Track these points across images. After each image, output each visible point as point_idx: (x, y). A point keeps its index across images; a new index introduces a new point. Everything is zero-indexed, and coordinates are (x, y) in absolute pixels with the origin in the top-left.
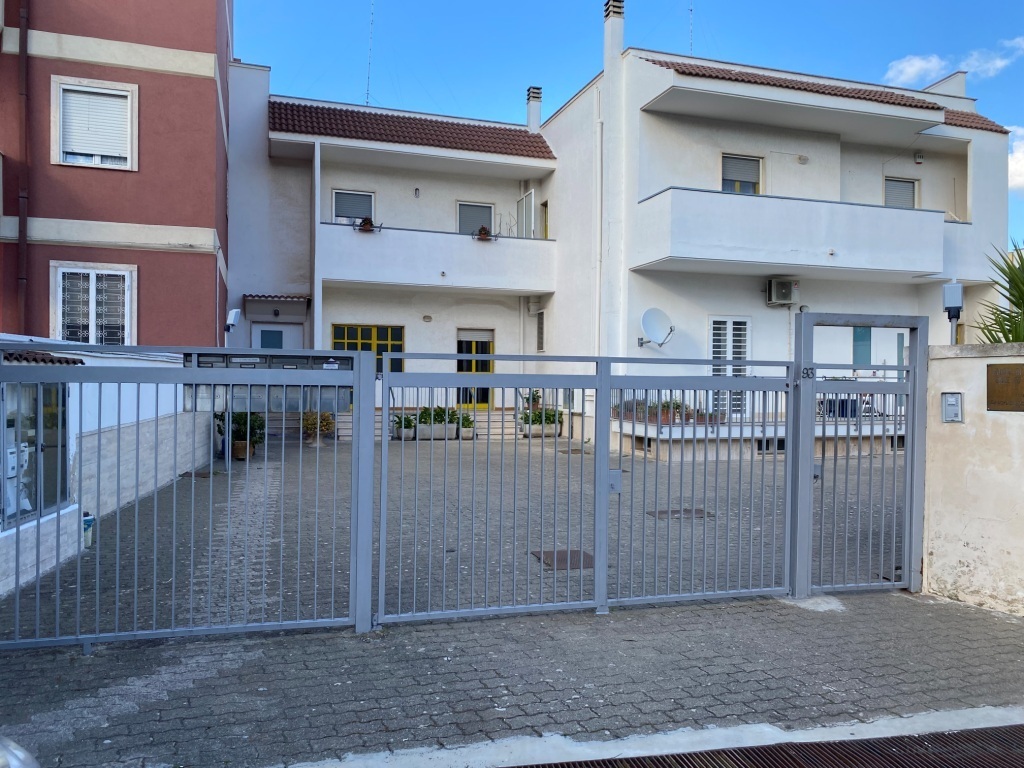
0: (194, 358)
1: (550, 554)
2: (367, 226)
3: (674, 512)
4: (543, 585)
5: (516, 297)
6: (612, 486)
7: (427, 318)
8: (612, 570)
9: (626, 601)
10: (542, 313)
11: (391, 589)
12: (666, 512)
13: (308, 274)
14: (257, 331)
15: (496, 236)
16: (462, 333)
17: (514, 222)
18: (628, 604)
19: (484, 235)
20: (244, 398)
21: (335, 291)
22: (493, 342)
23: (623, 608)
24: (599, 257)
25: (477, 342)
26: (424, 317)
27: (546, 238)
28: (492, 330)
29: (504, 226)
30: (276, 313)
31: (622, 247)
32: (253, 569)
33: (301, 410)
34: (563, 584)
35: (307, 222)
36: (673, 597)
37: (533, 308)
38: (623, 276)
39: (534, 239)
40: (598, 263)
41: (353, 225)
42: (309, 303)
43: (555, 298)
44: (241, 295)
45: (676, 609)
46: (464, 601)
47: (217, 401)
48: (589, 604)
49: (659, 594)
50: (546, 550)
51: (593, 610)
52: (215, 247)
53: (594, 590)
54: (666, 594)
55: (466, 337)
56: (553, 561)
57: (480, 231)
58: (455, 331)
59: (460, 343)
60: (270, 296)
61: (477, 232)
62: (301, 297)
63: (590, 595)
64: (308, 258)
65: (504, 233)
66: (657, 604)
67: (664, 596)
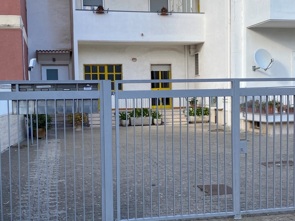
0: (17, 86)
1: (208, 187)
2: (101, 10)
3: (277, 163)
4: (204, 203)
5: (183, 45)
6: (242, 150)
7: (134, 59)
8: (242, 195)
9: (251, 211)
10: (198, 54)
11: (123, 206)
12: (272, 163)
13: (70, 38)
14: (44, 69)
15: (171, 12)
16: (153, 67)
17: (181, 4)
18: (252, 213)
19: (164, 12)
20: (44, 107)
21: (85, 47)
22: (170, 71)
23: (249, 216)
24: (229, 21)
25: (161, 72)
26: (133, 59)
27: (198, 12)
28: (170, 65)
29: (175, 7)
30: (54, 60)
31: (243, 15)
32: (50, 196)
33: (73, 112)
34: (215, 203)
35: (68, 10)
36: (277, 209)
37: (192, 51)
38: (243, 31)
39: (192, 13)
40: (229, 25)
41: (93, 10)
42: (71, 53)
43: (205, 46)
44: (35, 51)
45: (279, 216)
46: (162, 212)
47: (29, 108)
48: (231, 213)
49: (269, 208)
50: (206, 184)
51: (233, 217)
52: (21, 26)
53: (233, 206)
54: (273, 208)
55: (155, 69)
56: (210, 190)
57: (162, 10)
58: (149, 66)
59: (152, 73)
60: (50, 51)
61: (161, 11)
62: (67, 51)
63: (231, 208)
64: (69, 29)
65: (175, 10)
66: (268, 213)
67: (272, 209)
